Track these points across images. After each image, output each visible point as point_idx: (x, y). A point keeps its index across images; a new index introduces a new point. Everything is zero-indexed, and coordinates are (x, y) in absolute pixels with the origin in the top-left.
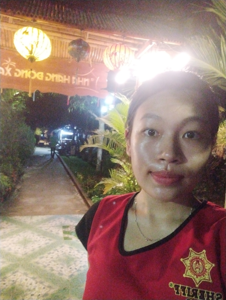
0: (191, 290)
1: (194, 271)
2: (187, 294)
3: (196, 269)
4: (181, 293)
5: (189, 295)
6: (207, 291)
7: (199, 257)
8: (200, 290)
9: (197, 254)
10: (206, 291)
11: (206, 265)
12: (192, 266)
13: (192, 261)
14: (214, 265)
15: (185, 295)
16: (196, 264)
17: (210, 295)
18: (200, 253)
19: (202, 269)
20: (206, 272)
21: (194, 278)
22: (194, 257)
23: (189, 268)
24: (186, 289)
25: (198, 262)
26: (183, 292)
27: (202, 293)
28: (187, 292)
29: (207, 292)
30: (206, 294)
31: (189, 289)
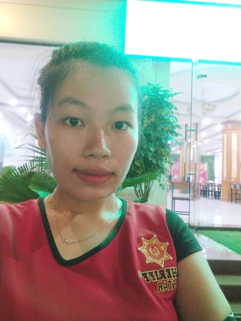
0: (158, 273)
1: (154, 256)
2: (156, 278)
3: (154, 253)
4: (151, 279)
5: (158, 279)
7: (152, 243)
8: (166, 269)
9: (149, 242)
10: (170, 268)
11: (160, 248)
12: (149, 252)
13: (148, 249)
14: (168, 244)
15: (155, 279)
16: (152, 249)
17: (174, 271)
18: (152, 240)
19: (159, 252)
21: (156, 261)
22: (148, 245)
23: (148, 254)
24: (154, 273)
25: (153, 248)
26: (152, 278)
27: (168, 271)
30: (171, 271)
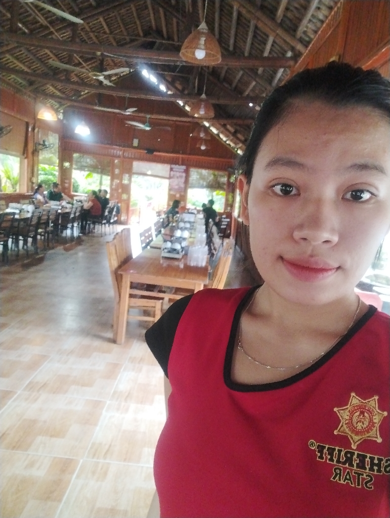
4: (326, 457)
6: (371, 455)
7: (365, 406)
9: (363, 402)
14: (386, 414)
15: (333, 461)
17: (376, 461)
20: (374, 427)
21: (350, 436)
22: (356, 406)
23: (347, 421)
24: (336, 452)
28: (335, 457)
29: (370, 458)
30: (368, 461)
31: (340, 451)
